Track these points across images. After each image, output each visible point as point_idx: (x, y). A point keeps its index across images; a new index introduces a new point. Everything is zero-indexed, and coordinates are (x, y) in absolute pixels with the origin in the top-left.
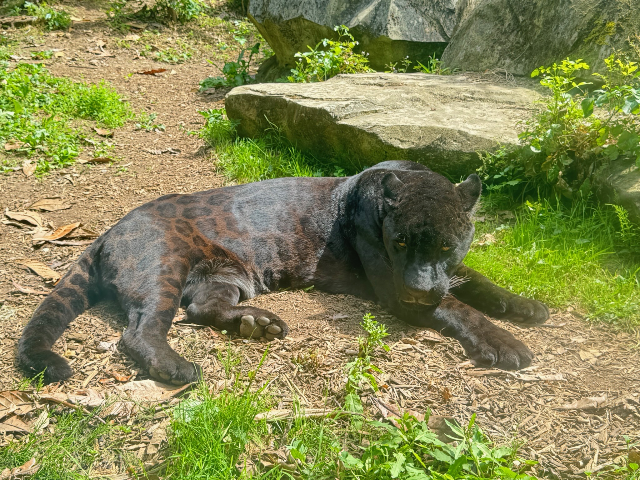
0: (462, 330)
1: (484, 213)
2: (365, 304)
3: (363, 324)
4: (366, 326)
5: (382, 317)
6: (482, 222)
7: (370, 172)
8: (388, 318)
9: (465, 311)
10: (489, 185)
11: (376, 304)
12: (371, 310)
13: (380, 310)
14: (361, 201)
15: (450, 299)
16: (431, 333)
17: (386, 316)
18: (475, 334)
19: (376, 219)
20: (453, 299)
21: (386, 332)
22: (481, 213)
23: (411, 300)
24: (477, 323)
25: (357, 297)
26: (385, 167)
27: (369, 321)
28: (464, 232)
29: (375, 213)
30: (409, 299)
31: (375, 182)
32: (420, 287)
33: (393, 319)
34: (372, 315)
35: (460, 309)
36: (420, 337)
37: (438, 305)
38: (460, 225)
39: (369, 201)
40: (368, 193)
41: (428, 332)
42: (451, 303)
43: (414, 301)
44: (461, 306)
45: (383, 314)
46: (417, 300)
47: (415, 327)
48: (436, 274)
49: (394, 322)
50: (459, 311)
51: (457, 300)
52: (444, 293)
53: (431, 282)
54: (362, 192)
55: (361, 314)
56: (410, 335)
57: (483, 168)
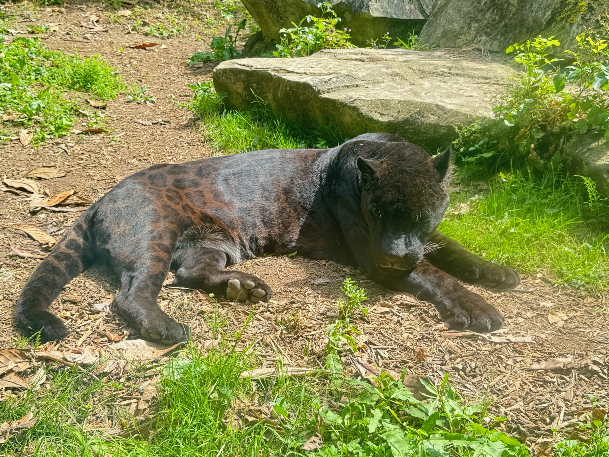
0: (436, 294)
1: (460, 183)
2: (345, 269)
3: (343, 288)
4: (346, 290)
5: (361, 281)
6: (457, 192)
7: (350, 144)
8: (367, 283)
9: (439, 277)
10: (464, 157)
11: (356, 269)
12: (351, 275)
13: (360, 275)
14: (342, 172)
15: (425, 265)
16: (408, 297)
17: (365, 281)
18: (449, 298)
19: (356, 188)
20: (428, 265)
21: (365, 296)
22: (457, 184)
23: (387, 265)
24: (451, 288)
25: (337, 262)
26: (365, 139)
27: (349, 285)
28: (437, 202)
29: (355, 183)
30: (385, 264)
31: (355, 154)
32: (394, 253)
33: (371, 284)
34: (352, 280)
35: (435, 275)
36: (397, 300)
37: (412, 270)
38: (432, 196)
39: (350, 172)
40: (348, 164)
41: (404, 296)
42: (426, 269)
43: (390, 266)
44: (436, 272)
45: (362, 279)
46: (392, 265)
47: (392, 292)
48: (410, 242)
49: (373, 286)
50: (434, 277)
51: (432, 266)
52: (418, 259)
53: (404, 248)
54: (343, 163)
55: (341, 279)
56: (388, 298)
57: (459, 141)
